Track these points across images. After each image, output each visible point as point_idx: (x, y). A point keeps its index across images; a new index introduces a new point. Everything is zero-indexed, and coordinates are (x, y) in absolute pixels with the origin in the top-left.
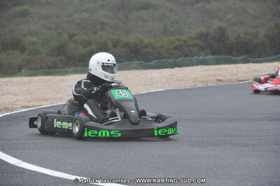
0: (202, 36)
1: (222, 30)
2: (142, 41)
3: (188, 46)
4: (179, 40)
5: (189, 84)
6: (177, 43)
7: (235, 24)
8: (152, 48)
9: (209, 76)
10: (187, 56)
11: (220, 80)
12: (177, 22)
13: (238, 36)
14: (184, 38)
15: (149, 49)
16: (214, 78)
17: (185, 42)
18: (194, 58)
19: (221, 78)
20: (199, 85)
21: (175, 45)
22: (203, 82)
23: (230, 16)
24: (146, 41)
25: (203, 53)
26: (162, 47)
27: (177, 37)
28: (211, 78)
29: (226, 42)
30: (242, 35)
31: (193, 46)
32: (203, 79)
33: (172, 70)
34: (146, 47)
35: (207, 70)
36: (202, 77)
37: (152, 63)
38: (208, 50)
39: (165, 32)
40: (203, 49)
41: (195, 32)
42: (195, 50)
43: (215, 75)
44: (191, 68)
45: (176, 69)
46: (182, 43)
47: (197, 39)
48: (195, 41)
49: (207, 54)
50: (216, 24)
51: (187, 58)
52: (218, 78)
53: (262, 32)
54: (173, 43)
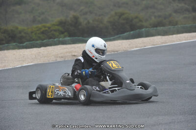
0: (61, 23)
1: (76, 18)
2: (17, 28)
3: (51, 31)
4: (45, 27)
5: (52, 59)
6: (44, 29)
7: (86, 13)
8: (25, 33)
9: (66, 53)
10: (50, 38)
11: (74, 56)
12: (43, 13)
13: (89, 22)
14: (48, 25)
15: (23, 34)
16: (70, 54)
17: (49, 28)
18: (56, 40)
19: (76, 54)
20: (59, 60)
21: (42, 30)
22: (62, 57)
23: (82, 8)
24: (20, 28)
25: (62, 35)
26: (32, 32)
27: (44, 24)
28: (68, 54)
29: (80, 27)
30: (91, 21)
31: (55, 31)
32: (62, 55)
33: (39, 49)
34: (20, 32)
35: (65, 48)
36: (61, 54)
37: (25, 44)
38: (66, 34)
39: (34, 21)
40: (63, 33)
41: (56, 20)
42: (57, 34)
43: (70, 52)
44: (53, 47)
45: (42, 48)
46: (47, 29)
47: (58, 25)
48: (56, 27)
49: (65, 37)
50: (72, 14)
51: (50, 40)
52: (73, 54)
53: (106, 19)
54: (40, 29)
